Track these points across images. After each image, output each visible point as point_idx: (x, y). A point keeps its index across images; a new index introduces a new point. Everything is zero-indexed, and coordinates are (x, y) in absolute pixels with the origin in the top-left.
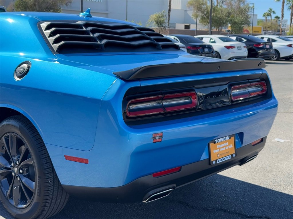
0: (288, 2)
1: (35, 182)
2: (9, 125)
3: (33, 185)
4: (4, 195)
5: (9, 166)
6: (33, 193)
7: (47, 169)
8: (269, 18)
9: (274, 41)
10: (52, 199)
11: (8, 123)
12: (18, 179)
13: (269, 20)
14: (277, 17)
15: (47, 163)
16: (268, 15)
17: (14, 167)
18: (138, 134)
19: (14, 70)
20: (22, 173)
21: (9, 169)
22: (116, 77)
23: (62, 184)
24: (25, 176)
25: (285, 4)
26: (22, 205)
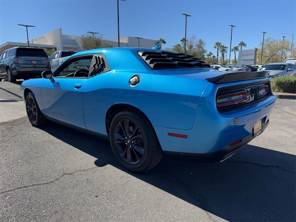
0: (220, 48)
1: (144, 149)
2: (125, 114)
3: (142, 151)
4: (120, 156)
5: (123, 139)
6: (142, 155)
7: (153, 141)
8: (210, 57)
9: (219, 68)
10: (155, 159)
11: (123, 113)
12: (130, 146)
13: (210, 58)
14: (214, 56)
15: (152, 137)
16: (209, 56)
17: (127, 139)
18: (225, 119)
19: (129, 80)
20: (134, 143)
21: (124, 140)
22: (208, 81)
23: (163, 150)
24: (135, 145)
25: (219, 49)
26: (133, 162)
